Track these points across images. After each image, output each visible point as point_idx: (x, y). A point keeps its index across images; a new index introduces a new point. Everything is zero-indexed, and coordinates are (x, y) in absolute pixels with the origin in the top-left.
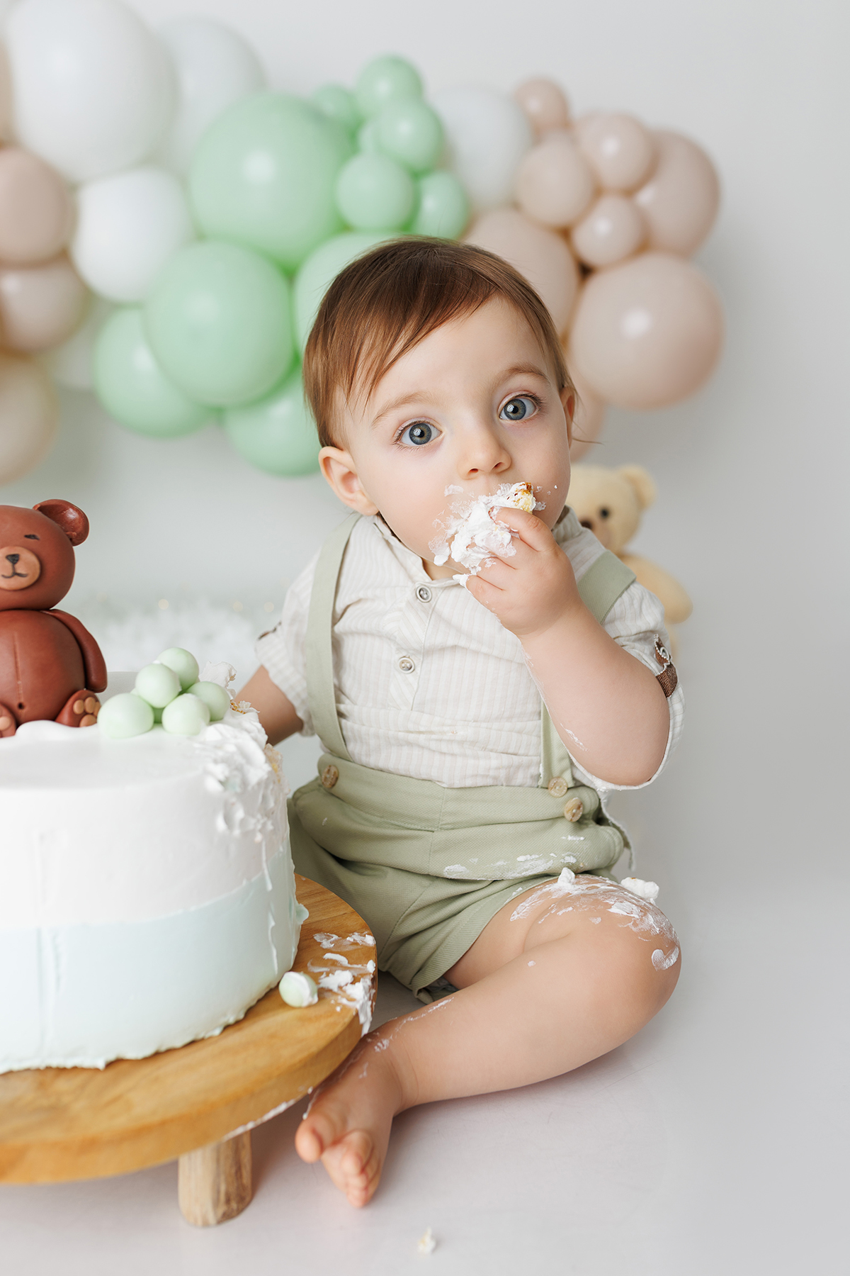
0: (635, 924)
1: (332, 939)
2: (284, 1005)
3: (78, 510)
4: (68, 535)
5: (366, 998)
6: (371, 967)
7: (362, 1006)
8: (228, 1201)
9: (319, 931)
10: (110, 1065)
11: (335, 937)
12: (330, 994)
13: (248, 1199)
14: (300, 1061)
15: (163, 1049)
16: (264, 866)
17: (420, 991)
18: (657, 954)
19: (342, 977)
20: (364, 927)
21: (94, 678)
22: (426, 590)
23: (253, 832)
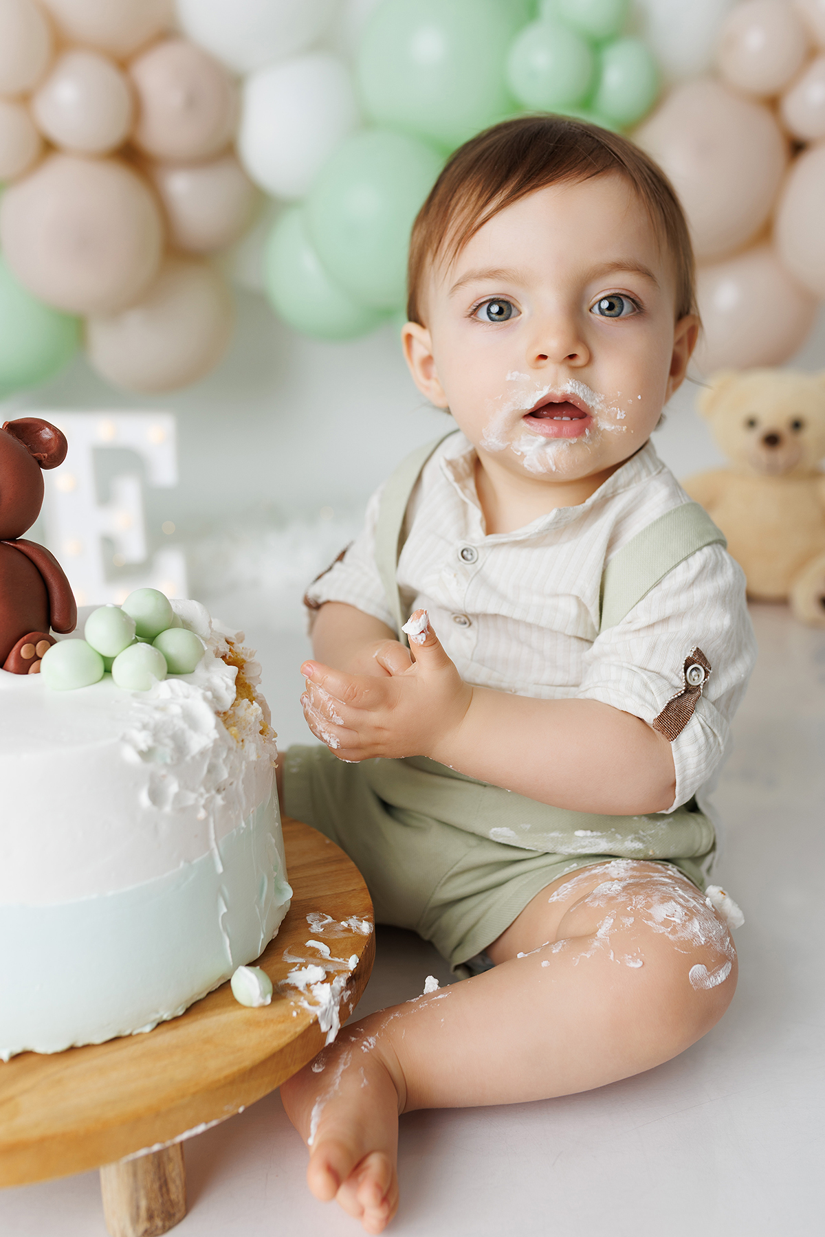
0: (674, 931)
1: (326, 922)
2: (235, 1002)
3: (55, 430)
4: (35, 457)
5: (333, 1003)
6: (352, 962)
7: (325, 1013)
8: (151, 1217)
9: (315, 909)
10: (15, 1057)
11: (329, 919)
12: (293, 992)
13: (178, 1216)
14: (226, 1077)
15: (80, 1044)
16: (213, 845)
17: (457, 967)
18: (697, 970)
19: (314, 973)
20: (366, 910)
21: (57, 617)
22: (471, 550)
23: (194, 808)
